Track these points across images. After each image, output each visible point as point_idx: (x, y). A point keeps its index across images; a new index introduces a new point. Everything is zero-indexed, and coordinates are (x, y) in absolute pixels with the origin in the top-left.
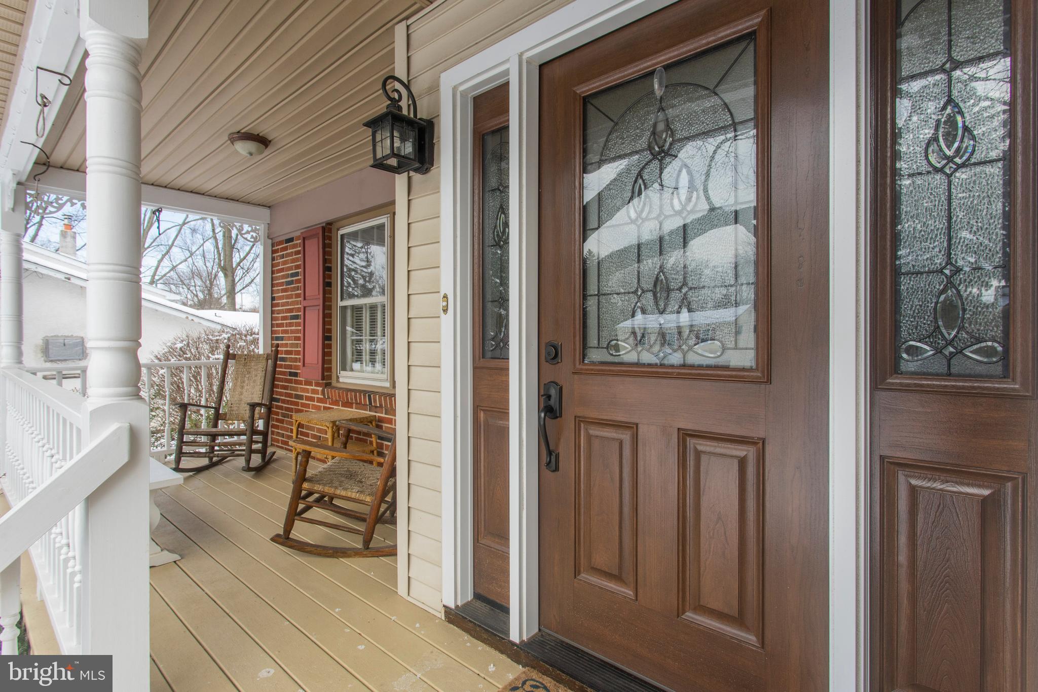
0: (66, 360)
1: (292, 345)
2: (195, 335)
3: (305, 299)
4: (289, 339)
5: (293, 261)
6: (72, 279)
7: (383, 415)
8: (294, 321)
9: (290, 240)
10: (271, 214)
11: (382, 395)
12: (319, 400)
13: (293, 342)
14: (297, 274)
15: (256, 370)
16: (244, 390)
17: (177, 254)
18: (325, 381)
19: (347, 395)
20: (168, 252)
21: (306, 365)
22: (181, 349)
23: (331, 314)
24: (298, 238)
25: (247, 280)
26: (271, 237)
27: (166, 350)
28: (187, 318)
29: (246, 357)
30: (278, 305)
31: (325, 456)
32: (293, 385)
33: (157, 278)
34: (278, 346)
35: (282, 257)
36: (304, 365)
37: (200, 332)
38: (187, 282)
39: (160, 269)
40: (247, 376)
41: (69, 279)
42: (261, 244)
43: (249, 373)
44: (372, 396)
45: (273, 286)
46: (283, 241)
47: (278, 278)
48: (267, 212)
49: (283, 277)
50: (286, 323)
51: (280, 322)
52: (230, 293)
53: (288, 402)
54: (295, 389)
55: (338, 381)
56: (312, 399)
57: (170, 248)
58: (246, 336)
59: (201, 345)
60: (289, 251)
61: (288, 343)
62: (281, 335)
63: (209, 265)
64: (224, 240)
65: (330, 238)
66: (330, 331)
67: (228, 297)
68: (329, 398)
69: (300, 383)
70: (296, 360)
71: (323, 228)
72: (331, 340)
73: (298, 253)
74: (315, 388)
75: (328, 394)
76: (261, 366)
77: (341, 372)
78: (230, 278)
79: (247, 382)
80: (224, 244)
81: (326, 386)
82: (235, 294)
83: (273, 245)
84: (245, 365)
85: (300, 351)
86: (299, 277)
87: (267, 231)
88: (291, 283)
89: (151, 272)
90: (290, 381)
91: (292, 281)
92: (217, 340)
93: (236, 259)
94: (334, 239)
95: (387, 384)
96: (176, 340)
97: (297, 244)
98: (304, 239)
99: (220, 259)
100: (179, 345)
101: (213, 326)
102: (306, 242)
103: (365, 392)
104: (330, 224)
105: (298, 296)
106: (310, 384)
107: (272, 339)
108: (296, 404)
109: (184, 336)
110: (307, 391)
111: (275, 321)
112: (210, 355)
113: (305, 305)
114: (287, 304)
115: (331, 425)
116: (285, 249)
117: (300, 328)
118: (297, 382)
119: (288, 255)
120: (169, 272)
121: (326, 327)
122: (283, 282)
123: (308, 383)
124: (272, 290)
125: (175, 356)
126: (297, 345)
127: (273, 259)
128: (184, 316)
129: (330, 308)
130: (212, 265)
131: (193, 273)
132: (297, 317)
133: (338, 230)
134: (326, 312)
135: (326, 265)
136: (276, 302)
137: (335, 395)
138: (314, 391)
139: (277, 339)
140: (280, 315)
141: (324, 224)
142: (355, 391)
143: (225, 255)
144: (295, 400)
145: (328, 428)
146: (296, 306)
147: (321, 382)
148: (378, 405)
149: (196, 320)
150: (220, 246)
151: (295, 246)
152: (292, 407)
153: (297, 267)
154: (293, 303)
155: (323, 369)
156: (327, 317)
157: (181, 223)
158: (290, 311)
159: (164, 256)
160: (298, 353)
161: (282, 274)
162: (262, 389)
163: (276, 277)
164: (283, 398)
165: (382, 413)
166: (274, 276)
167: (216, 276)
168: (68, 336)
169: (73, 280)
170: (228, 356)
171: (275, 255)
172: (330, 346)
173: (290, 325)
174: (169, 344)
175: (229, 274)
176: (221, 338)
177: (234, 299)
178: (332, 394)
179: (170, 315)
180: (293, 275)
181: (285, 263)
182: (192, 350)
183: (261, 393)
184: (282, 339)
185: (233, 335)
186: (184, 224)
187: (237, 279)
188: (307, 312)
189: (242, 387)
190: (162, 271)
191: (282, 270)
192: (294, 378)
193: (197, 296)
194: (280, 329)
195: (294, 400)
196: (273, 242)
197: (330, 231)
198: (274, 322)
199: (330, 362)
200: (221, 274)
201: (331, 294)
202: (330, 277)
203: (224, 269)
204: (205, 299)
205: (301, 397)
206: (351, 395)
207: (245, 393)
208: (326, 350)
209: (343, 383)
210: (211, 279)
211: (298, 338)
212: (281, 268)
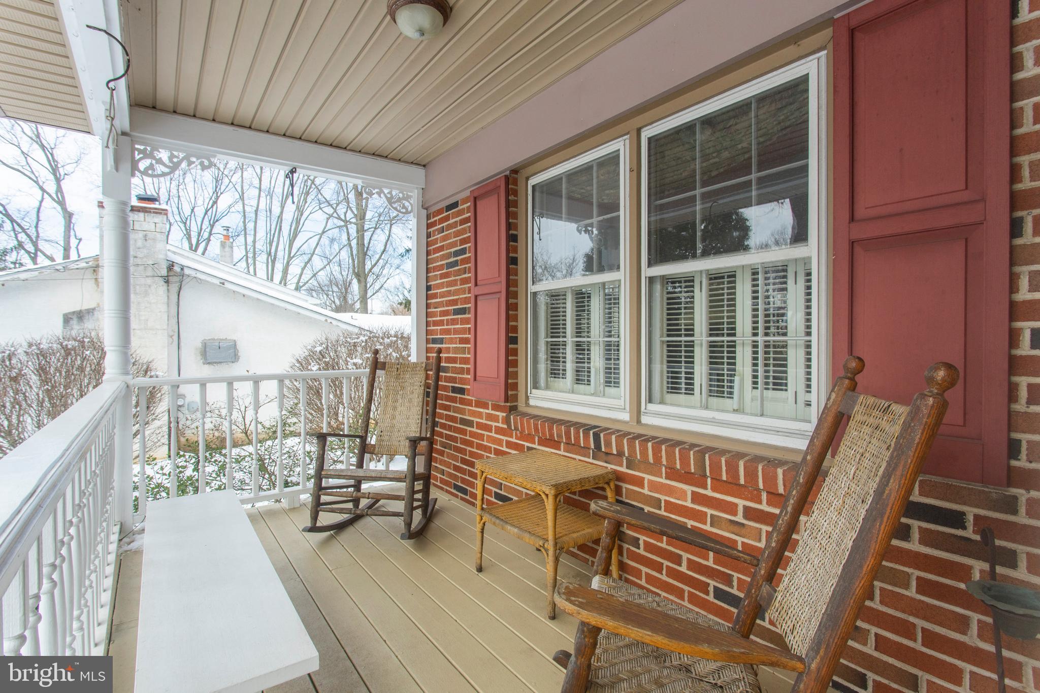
0: (220, 363)
1: (456, 350)
2: (333, 338)
3: (476, 285)
4: (451, 341)
5: (457, 234)
6: (226, 283)
7: (623, 469)
8: (459, 316)
9: (455, 205)
10: (426, 176)
11: (622, 435)
12: (499, 431)
13: (458, 345)
14: (463, 251)
15: (412, 384)
16: (397, 413)
17: (317, 262)
18: (509, 404)
19: (551, 429)
20: (310, 259)
21: (478, 378)
22: (320, 352)
23: (517, 304)
24: (465, 201)
25: (377, 286)
26: (426, 206)
27: (307, 354)
28: (326, 320)
29: (399, 366)
30: (435, 296)
31: (541, 543)
32: (458, 405)
33: (301, 284)
34: (440, 351)
35: (442, 230)
36: (475, 379)
37: (339, 335)
38: (326, 288)
39: (303, 277)
40: (401, 393)
41: (223, 284)
42: (414, 217)
43: (403, 388)
44: (602, 435)
45: (428, 271)
46: (443, 208)
47: (435, 260)
48: (421, 172)
49: (443, 258)
50: (447, 320)
51: (438, 318)
52: (363, 298)
53: (450, 428)
54: (462, 411)
55: (527, 404)
56: (488, 428)
57: (312, 256)
58: (383, 338)
59: (339, 348)
60: (451, 221)
61: (451, 348)
62: (439, 336)
63: (344, 274)
64: (358, 248)
65: (515, 193)
66: (515, 329)
67: (361, 302)
68: (516, 429)
69: (469, 403)
70: (461, 371)
71: (507, 177)
72: (517, 343)
73: (466, 221)
74: (493, 412)
75: (516, 423)
76: (420, 378)
77: (534, 391)
78: (363, 284)
79: (400, 401)
80: (358, 251)
81: (510, 412)
82: (367, 299)
83: (428, 217)
84: (398, 377)
85: (469, 358)
86: (467, 255)
87: (421, 199)
88: (455, 264)
89: (295, 280)
90: (454, 400)
91: (457, 261)
92: (355, 343)
93: (368, 266)
94: (521, 193)
95: (625, 416)
96: (316, 343)
97: (464, 209)
98: (475, 198)
99: (354, 265)
100: (318, 349)
101: (350, 329)
102: (478, 203)
103: (588, 428)
104: (515, 171)
105: (465, 281)
106: (485, 406)
107: (428, 341)
108: (464, 432)
109: (324, 339)
110: (480, 415)
111: (431, 317)
112: (348, 359)
113: (476, 294)
114: (449, 293)
115: (553, 492)
116: (447, 218)
117: (470, 326)
118: (463, 402)
119: (450, 227)
120: (310, 279)
121: (511, 324)
122: (443, 265)
123: (482, 404)
124: (427, 277)
125: (315, 360)
126: (463, 350)
127: (429, 235)
128: (323, 319)
129: (515, 295)
130: (347, 274)
131: (331, 281)
132: (463, 311)
133: (527, 179)
134: (511, 301)
135: (511, 232)
136: (432, 292)
137: (529, 428)
138: (490, 417)
139: (435, 341)
140: (438, 310)
141: (508, 173)
142: (568, 424)
143: (359, 262)
144: (461, 426)
145: (547, 495)
146: (461, 296)
147: (503, 404)
148: (615, 452)
149: (334, 322)
150: (355, 252)
151: (461, 212)
152: (456, 435)
153: (464, 241)
154: (456, 292)
155: (507, 387)
156: (511, 310)
157: (320, 232)
158: (454, 302)
159: (307, 263)
160: (465, 361)
161: (440, 253)
162: (420, 413)
163: (432, 258)
164: (443, 421)
165: (621, 465)
166: (429, 257)
167: (350, 283)
168: (223, 340)
169: (227, 285)
170: (376, 365)
171: (431, 230)
172: (515, 352)
173: (454, 322)
174: (309, 347)
175: (362, 279)
176: (358, 340)
177: (366, 304)
178: (522, 424)
179: (311, 318)
180: (456, 254)
181: (444, 239)
182: (331, 354)
183: (420, 417)
184: (441, 341)
185: (370, 338)
186: (324, 232)
187: (368, 286)
188: (479, 303)
189: (395, 408)
190: (305, 278)
191: (441, 249)
192: (459, 396)
193: (334, 302)
194: (439, 328)
195: (459, 426)
196: (429, 212)
197: (515, 182)
198: (429, 319)
199: (515, 375)
200: (355, 281)
201: (516, 275)
202: (515, 250)
203: (358, 275)
204: (341, 305)
205: (469, 423)
206: (559, 430)
207: (398, 417)
208: (510, 358)
209: (537, 407)
210: (347, 286)
211: (466, 341)
212: (440, 247)
